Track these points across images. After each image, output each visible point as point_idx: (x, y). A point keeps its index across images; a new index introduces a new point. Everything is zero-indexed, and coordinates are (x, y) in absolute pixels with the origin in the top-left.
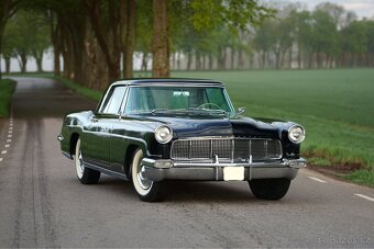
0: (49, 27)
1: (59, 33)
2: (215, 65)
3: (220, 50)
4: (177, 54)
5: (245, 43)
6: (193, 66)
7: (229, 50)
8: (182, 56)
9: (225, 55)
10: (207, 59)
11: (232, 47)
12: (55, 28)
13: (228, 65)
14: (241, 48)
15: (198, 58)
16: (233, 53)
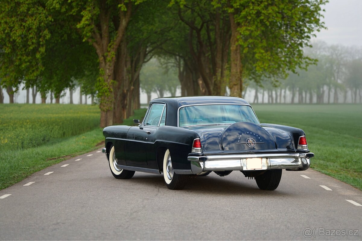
0: (178, 69)
1: (185, 73)
2: (315, 100)
3: (318, 88)
4: (283, 91)
5: (339, 81)
6: (296, 100)
7: (326, 88)
8: (288, 92)
9: (323, 92)
10: (308, 95)
11: (328, 85)
12: (182, 69)
13: (325, 100)
14: (336, 86)
15: (300, 94)
16: (330, 90)
